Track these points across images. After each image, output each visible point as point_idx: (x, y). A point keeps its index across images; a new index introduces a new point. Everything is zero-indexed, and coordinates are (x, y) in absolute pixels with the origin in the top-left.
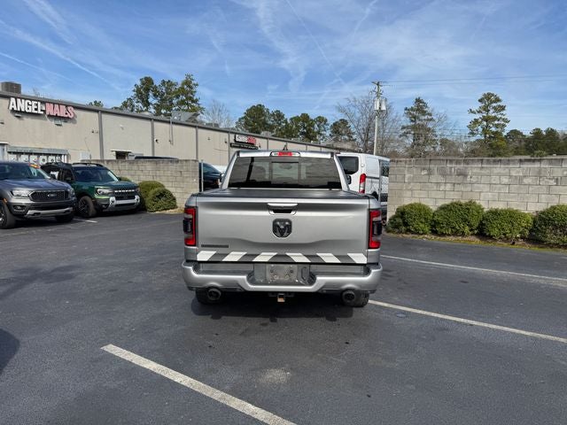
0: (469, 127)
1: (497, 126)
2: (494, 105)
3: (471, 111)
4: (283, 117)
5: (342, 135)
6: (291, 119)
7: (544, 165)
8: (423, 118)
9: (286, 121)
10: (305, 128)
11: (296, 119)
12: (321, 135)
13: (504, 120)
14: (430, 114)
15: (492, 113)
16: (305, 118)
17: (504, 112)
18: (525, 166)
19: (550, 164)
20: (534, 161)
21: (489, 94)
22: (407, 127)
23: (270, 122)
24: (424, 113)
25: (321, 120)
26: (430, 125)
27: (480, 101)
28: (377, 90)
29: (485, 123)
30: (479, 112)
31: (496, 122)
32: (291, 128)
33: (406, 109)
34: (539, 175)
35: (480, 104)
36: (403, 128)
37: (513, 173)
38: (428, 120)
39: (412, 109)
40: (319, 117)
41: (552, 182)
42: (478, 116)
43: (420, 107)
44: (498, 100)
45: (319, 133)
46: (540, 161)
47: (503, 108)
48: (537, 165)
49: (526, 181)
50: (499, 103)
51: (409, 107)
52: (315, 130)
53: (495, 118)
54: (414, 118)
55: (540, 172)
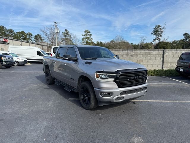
0: (82, 40)
1: (90, 40)
2: (89, 34)
3: (82, 35)
4: (13, 32)
5: (39, 40)
6: (17, 33)
7: (129, 51)
8: (68, 36)
9: (15, 34)
10: (23, 37)
11: (19, 33)
12: (30, 40)
13: (91, 38)
14: (70, 35)
15: (88, 36)
16: (23, 33)
17: (91, 36)
18: (124, 51)
19: (130, 51)
20: (126, 50)
21: (87, 30)
22: (63, 39)
23: (7, 33)
25: (30, 34)
26: (71, 39)
27: (85, 32)
28: (55, 25)
29: (86, 39)
31: (89, 39)
32: (17, 36)
33: (62, 33)
34: (127, 54)
35: (85, 33)
36: (62, 39)
37: (121, 54)
38: (70, 37)
39: (64, 33)
40: (29, 33)
41: (131, 56)
42: (84, 37)
43: (67, 33)
44: (89, 32)
45: (29, 39)
46: (127, 50)
47: (91, 35)
48: (127, 51)
49: (124, 56)
50: (90, 33)
51: (63, 32)
52: (28, 38)
53: (89, 38)
54: (65, 36)
55: (127, 53)
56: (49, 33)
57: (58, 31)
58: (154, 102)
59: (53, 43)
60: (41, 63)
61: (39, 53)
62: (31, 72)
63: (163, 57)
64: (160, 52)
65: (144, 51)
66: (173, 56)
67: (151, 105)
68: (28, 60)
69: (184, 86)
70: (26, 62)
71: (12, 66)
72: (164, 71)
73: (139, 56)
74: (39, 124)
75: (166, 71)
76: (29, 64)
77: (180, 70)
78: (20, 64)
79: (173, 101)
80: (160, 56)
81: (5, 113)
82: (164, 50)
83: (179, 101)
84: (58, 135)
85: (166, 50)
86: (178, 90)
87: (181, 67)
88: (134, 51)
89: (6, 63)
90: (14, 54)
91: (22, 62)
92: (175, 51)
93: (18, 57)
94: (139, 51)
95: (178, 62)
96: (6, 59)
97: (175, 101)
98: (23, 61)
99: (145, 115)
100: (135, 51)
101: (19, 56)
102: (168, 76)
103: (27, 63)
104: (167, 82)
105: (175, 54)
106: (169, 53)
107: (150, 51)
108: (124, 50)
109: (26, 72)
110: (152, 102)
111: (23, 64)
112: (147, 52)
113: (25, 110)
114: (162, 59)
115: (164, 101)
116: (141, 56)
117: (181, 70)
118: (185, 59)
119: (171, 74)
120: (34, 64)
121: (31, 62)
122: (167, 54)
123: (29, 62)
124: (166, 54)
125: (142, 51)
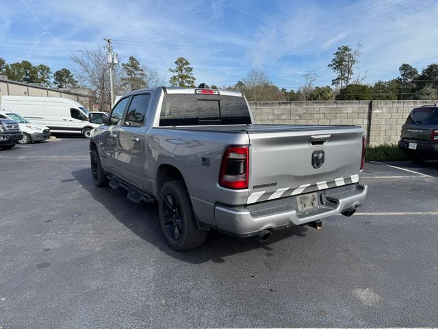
0: (171, 81)
1: (188, 82)
2: (185, 66)
3: (171, 70)
4: (3, 63)
5: (66, 82)
6: (12, 65)
7: (293, 106)
8: (136, 72)
9: (7, 67)
10: (27, 75)
11: (17, 66)
12: (45, 82)
13: (193, 78)
14: (142, 70)
15: (184, 73)
16: (27, 65)
17: (192, 72)
18: (283, 107)
19: (296, 105)
20: (287, 103)
21: (181, 58)
22: (126, 79)
24: (136, 69)
25: (44, 68)
26: (145, 80)
27: (176, 63)
28: (108, 46)
29: (180, 79)
30: (177, 71)
31: (188, 79)
32: (13, 73)
33: (123, 64)
34: (290, 113)
35: (176, 66)
36: (122, 79)
37: (275, 112)
38: (141, 74)
39: (127, 65)
40: (41, 66)
41: (297, 117)
42: (176, 74)
43: (133, 64)
44: (187, 63)
45: (43, 79)
46: (290, 103)
47: (191, 69)
48: (288, 106)
49: (283, 117)
50: (188, 66)
51: (125, 63)
52: (39, 77)
53: (187, 77)
54: (130, 73)
55: (290, 111)
56: (92, 66)
57: (116, 62)
58: (371, 216)
59: (103, 88)
60: (82, 136)
61: (75, 114)
62: (66, 157)
63: (369, 119)
64: (363, 106)
65: (328, 104)
66: (390, 115)
67: (367, 223)
68: (51, 131)
69: (423, 181)
70: (47, 134)
71: (17, 145)
72: (372, 149)
73: (316, 116)
74: (136, 271)
75: (376, 149)
76: (53, 138)
77: (410, 147)
78: (34, 140)
79: (411, 213)
80: (362, 115)
81: (47, 250)
82: (372, 102)
83: (424, 213)
84: (189, 291)
85: (375, 102)
86: (414, 189)
87: (412, 141)
88: (304, 106)
89: (4, 137)
90: (17, 116)
91: (38, 135)
92: (395, 105)
93: (26, 122)
94: (316, 106)
95: (405, 128)
96: (3, 128)
97: (416, 213)
98: (41, 132)
99: (363, 243)
100: (307, 105)
101: (31, 121)
102: (381, 160)
103: (48, 137)
104: (383, 172)
105: (395, 111)
106: (382, 109)
107: (340, 106)
108: (282, 103)
109: (55, 158)
110: (368, 216)
111: (40, 139)
112: (334, 108)
113: (90, 242)
114: (366, 122)
115: (392, 213)
116: (322, 116)
117: (413, 146)
118: (420, 123)
119: (388, 155)
120: (65, 139)
121: (57, 135)
122: (378, 111)
123: (53, 134)
124: (375, 111)
125: (323, 106)
